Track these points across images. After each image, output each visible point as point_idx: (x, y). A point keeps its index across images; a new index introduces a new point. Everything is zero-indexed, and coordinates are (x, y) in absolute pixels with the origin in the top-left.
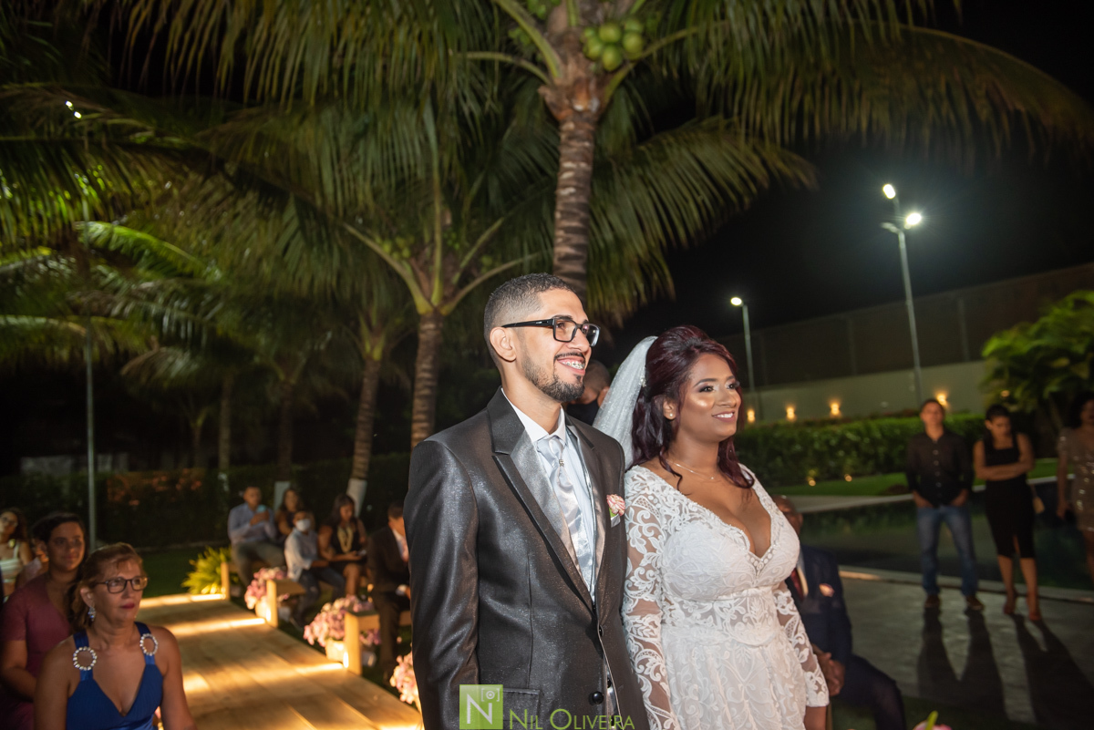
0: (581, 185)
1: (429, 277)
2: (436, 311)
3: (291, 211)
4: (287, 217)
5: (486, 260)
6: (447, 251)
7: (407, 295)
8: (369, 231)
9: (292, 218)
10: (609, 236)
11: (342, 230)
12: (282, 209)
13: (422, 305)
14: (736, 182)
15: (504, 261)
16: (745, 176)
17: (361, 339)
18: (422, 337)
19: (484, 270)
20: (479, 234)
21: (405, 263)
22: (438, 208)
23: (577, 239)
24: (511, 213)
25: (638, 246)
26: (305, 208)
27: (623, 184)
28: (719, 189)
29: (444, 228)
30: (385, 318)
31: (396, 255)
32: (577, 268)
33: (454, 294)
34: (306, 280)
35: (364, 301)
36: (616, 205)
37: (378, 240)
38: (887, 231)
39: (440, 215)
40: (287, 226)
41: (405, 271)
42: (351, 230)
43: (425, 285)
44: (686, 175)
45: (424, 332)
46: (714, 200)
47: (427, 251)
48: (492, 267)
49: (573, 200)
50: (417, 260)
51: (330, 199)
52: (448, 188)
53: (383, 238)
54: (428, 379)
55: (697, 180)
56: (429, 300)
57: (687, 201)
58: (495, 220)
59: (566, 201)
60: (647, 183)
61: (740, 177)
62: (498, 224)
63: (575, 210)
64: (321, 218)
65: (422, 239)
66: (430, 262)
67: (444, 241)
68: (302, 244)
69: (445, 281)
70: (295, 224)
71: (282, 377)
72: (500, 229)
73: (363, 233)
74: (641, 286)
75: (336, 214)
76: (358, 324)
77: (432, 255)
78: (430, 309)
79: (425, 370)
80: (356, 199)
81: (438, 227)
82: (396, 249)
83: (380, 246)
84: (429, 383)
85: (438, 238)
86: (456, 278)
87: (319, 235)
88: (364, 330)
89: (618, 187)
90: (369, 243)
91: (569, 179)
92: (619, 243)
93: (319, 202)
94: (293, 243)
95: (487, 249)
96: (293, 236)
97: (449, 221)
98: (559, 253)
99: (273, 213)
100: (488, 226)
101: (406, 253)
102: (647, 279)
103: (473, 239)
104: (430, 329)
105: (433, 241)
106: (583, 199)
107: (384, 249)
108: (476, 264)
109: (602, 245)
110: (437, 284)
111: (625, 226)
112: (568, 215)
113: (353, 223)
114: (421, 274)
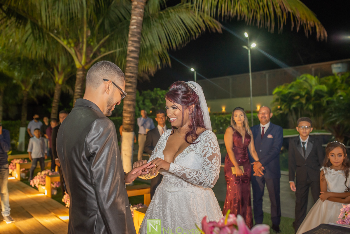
0: (139, 25)
1: (81, 55)
2: (83, 67)
3: (29, 26)
4: (27, 28)
5: (102, 50)
6: (88, 45)
7: (73, 60)
8: (59, 36)
9: (29, 29)
10: (148, 44)
11: (48, 35)
12: (25, 25)
13: (78, 65)
14: (194, 28)
15: (109, 50)
16: (197, 26)
17: (54, 76)
18: (78, 76)
19: (102, 53)
20: (101, 40)
21: (72, 49)
22: (85, 29)
23: (136, 45)
24: (113, 33)
25: (159, 48)
26: (34, 25)
27: (154, 25)
28: (188, 30)
29: (87, 37)
30: (64, 69)
31: (69, 46)
32: (135, 55)
33: (90, 62)
34: (34, 52)
35: (56, 62)
36: (151, 32)
37: (62, 39)
38: (245, 49)
39: (86, 31)
40: (27, 31)
41: (72, 51)
42: (52, 35)
43: (79, 57)
44: (176, 24)
45: (79, 75)
46: (186, 34)
47: (81, 45)
48: (105, 52)
49: (135, 30)
50: (77, 48)
51: (44, 23)
52: (90, 22)
53: (64, 39)
54: (80, 92)
55: (180, 26)
56: (81, 63)
57: (176, 33)
58: (107, 35)
59: (133, 31)
60: (162, 25)
61: (195, 26)
62: (107, 37)
63: (136, 34)
64: (40, 29)
65: (79, 40)
66: (82, 49)
67: (87, 42)
68: (33, 39)
69: (87, 56)
70: (30, 31)
71: (23, 88)
72: (108, 38)
73: (57, 36)
74: (159, 63)
75: (47, 28)
76: (53, 70)
77: (83, 46)
78: (81, 66)
79: (78, 89)
80: (54, 23)
81: (85, 36)
82: (69, 43)
83: (63, 42)
84: (80, 94)
85: (85, 40)
86: (91, 55)
87: (39, 36)
88: (56, 72)
89: (152, 26)
90: (59, 40)
91: (134, 23)
92: (152, 47)
93: (40, 23)
94: (29, 38)
95: (103, 45)
96: (29, 36)
97: (89, 34)
98: (129, 50)
99: (22, 26)
100: (104, 37)
101: (73, 45)
102: (161, 60)
103: (98, 42)
104: (81, 74)
105: (83, 41)
106: (139, 30)
107: (64, 43)
108: (99, 50)
109: (145, 47)
110: (84, 57)
111: (154, 40)
112: (133, 36)
113: (53, 32)
114: (78, 53)
